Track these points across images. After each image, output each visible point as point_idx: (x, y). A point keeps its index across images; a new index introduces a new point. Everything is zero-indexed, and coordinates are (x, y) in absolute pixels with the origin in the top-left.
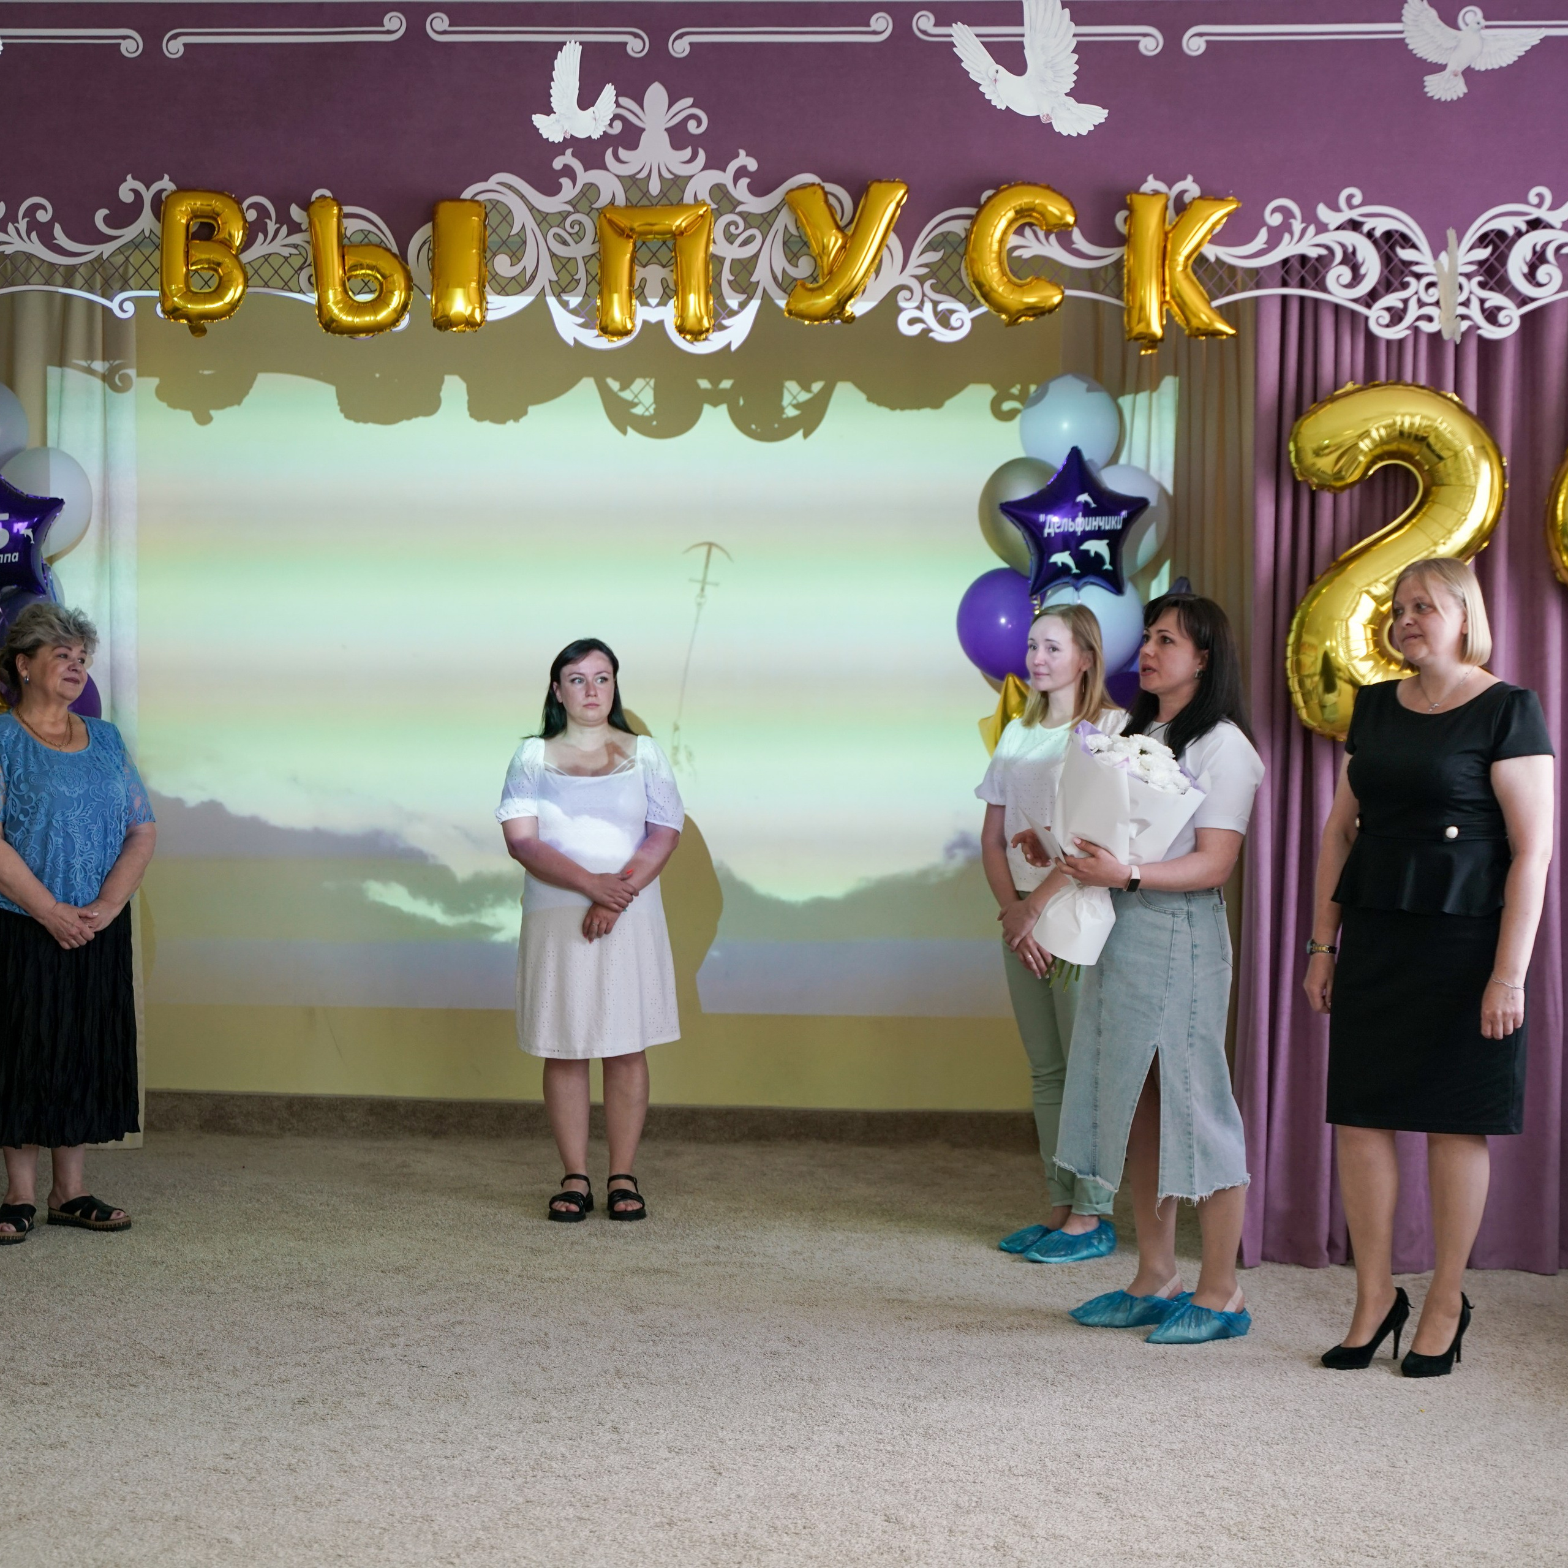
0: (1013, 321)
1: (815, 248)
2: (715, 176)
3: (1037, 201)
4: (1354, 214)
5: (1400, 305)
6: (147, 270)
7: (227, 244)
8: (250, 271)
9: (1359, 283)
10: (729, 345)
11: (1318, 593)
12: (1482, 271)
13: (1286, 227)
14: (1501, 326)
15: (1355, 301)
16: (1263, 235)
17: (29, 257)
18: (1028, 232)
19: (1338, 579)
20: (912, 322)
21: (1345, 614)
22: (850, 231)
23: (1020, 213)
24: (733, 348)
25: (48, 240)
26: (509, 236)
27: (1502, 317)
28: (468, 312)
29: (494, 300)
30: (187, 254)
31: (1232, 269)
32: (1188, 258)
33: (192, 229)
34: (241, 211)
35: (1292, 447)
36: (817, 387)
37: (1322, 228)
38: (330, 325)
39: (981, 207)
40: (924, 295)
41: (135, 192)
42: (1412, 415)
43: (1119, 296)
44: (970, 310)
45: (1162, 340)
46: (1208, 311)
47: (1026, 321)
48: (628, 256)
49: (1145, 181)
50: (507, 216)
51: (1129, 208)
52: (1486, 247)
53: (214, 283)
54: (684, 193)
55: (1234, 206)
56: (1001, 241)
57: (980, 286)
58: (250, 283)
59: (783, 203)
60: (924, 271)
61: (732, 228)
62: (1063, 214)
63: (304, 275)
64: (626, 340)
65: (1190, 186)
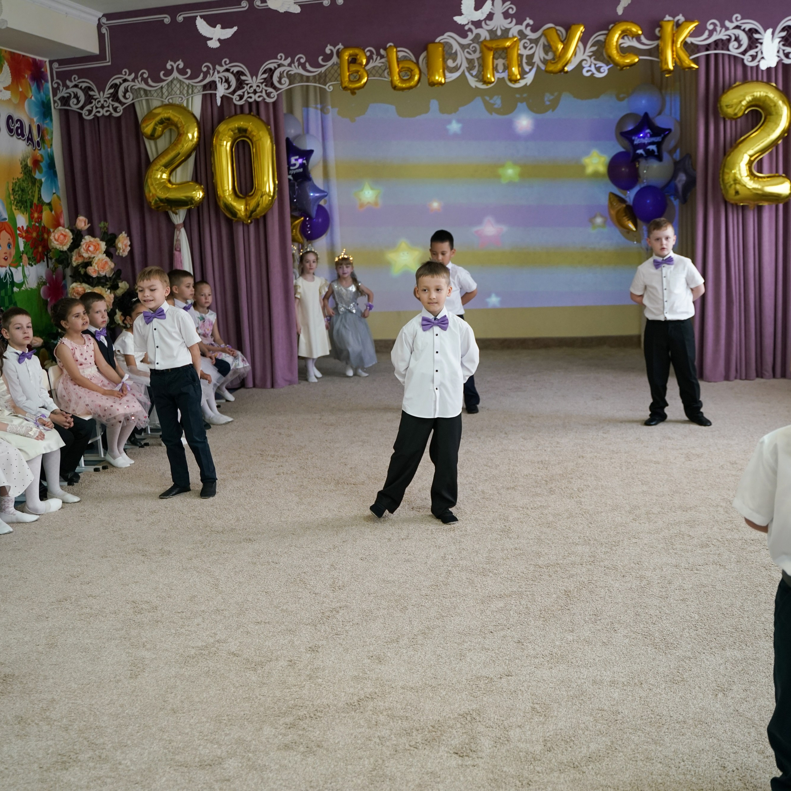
0: (622, 69)
1: (554, 49)
2: (519, 27)
3: (629, 27)
4: (738, 23)
5: (755, 54)
6: (336, 75)
7: (361, 64)
8: (369, 73)
9: (740, 47)
10: (526, 84)
11: (729, 155)
13: (714, 30)
14: (790, 59)
15: (740, 53)
16: (706, 33)
17: (299, 74)
18: (626, 38)
19: (736, 150)
20: (588, 71)
21: (739, 162)
22: (565, 42)
23: (623, 32)
24: (528, 84)
25: (304, 68)
26: (452, 53)
27: (790, 56)
28: (440, 80)
29: (448, 74)
30: (349, 69)
31: (697, 46)
32: (681, 42)
33: (350, 59)
34: (365, 53)
35: (719, 106)
36: (556, 94)
37: (727, 29)
38: (395, 88)
39: (609, 30)
40: (591, 62)
41: (331, 50)
42: (760, 92)
43: (658, 57)
44: (607, 65)
45: (673, 71)
46: (688, 60)
47: (626, 69)
48: (491, 57)
49: (665, 17)
50: (451, 46)
51: (661, 26)
52: (784, 31)
53: (358, 77)
54: (508, 33)
55: (696, 24)
56: (617, 42)
57: (610, 57)
58: (370, 75)
59: (543, 34)
60: (591, 54)
61: (526, 45)
62: (638, 30)
63: (386, 72)
64: (492, 85)
65: (681, 18)
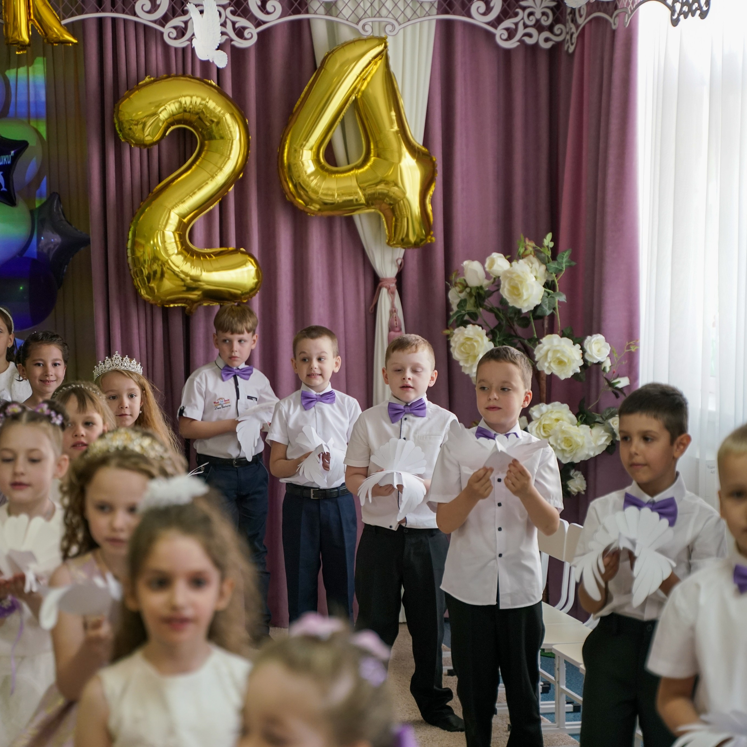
5: (183, 25)
9: (155, 11)
11: (143, 211)
12: (232, 4)
14: (246, 39)
15: (155, 22)
21: (161, 225)
27: (246, 34)
45: (29, 45)
46: (58, 26)
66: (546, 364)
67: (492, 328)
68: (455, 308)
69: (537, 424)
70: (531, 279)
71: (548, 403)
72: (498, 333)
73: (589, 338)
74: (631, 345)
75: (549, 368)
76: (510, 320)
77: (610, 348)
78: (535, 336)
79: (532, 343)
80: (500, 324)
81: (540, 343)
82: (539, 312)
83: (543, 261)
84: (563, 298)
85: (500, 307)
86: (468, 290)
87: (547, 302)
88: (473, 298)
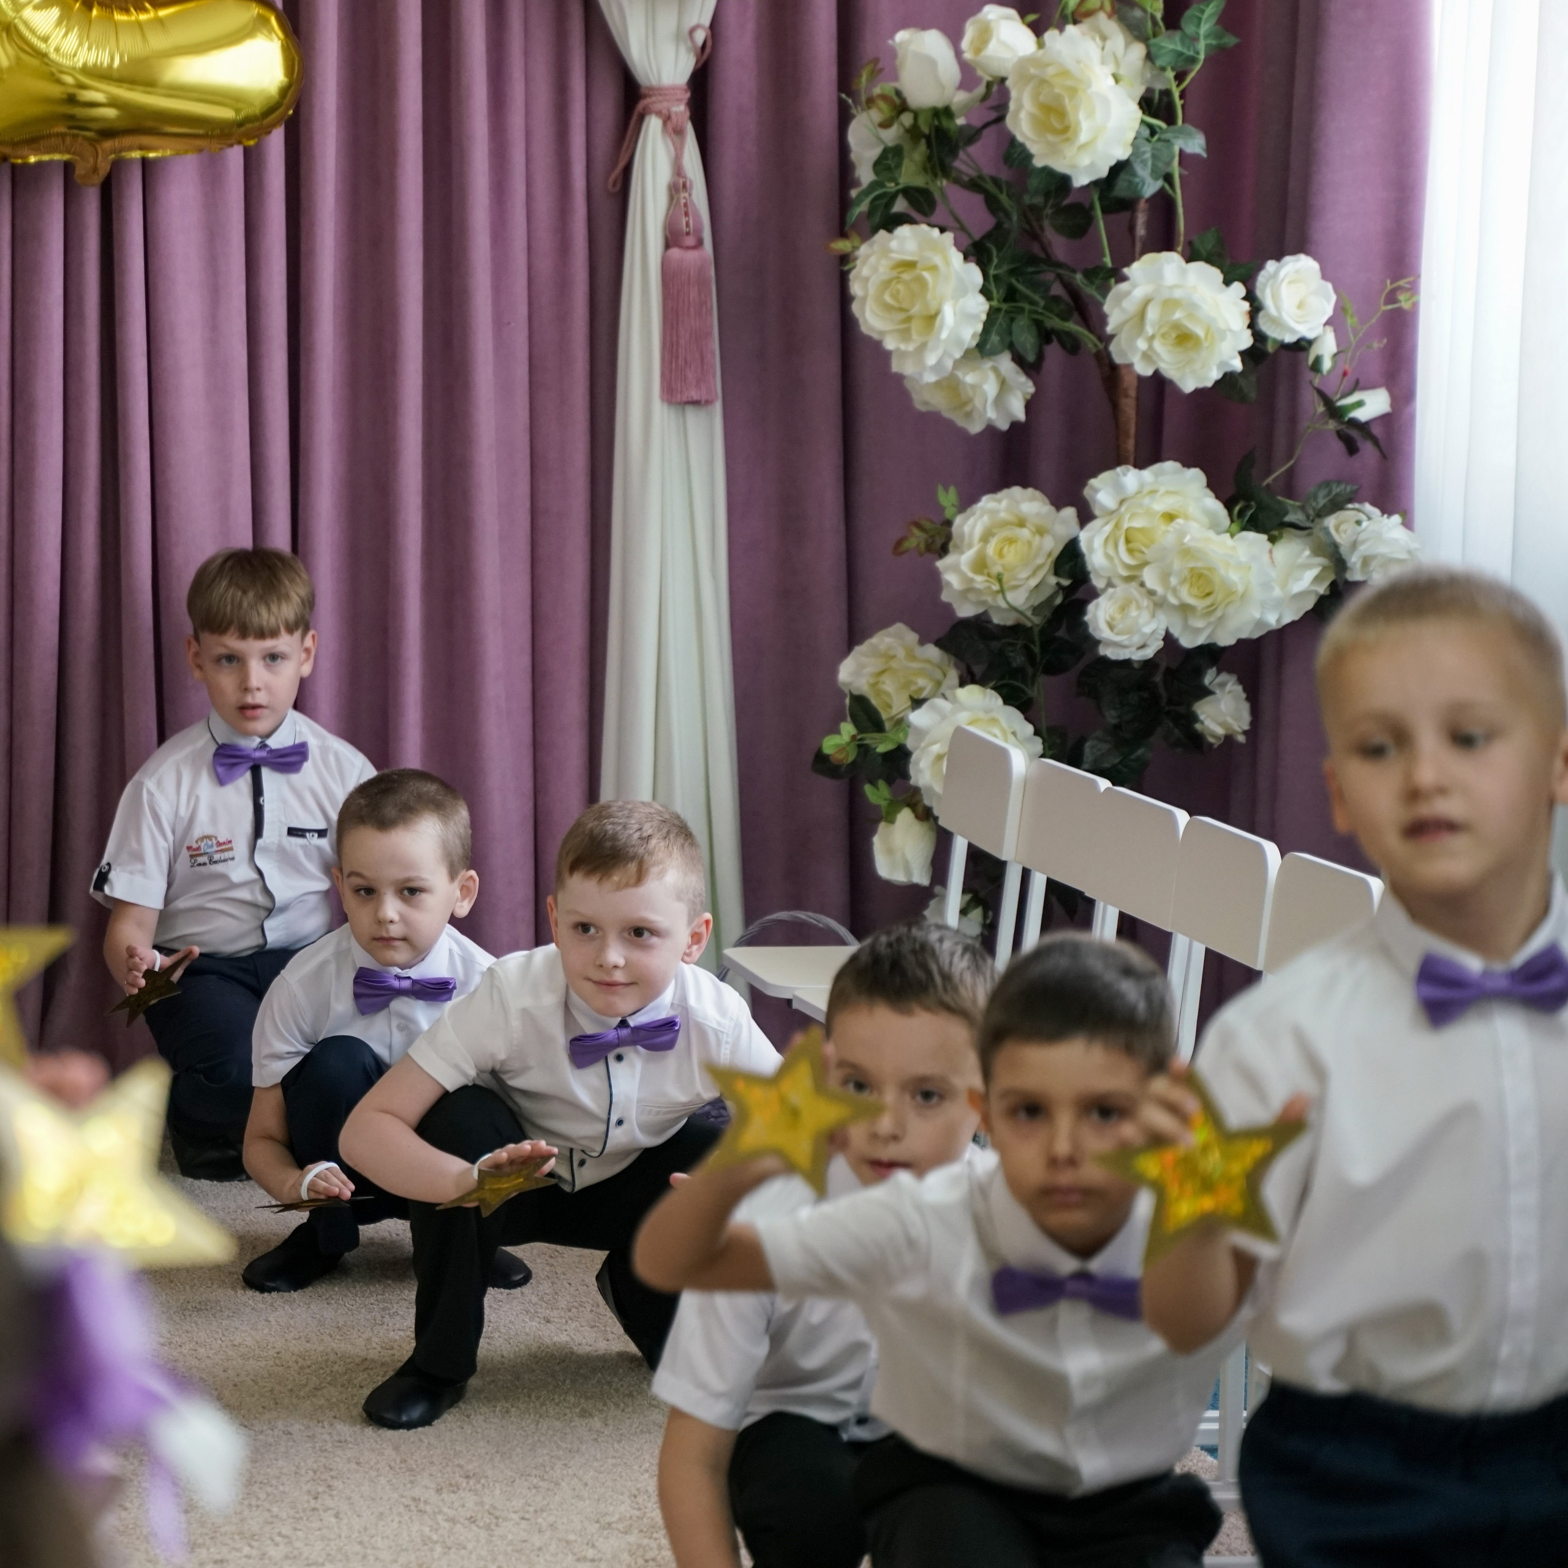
66: (1142, 345)
67: (977, 237)
68: (865, 175)
69: (1108, 529)
70: (1101, 80)
71: (1140, 465)
72: (994, 252)
73: (1271, 265)
74: (1399, 288)
75: (1147, 356)
76: (1031, 214)
77: (1334, 298)
78: (1108, 261)
79: (1098, 282)
80: (998, 226)
81: (1123, 279)
82: (1121, 189)
83: (1136, 32)
84: (1195, 144)
85: (1004, 175)
86: (907, 119)
87: (1148, 155)
88: (923, 146)
